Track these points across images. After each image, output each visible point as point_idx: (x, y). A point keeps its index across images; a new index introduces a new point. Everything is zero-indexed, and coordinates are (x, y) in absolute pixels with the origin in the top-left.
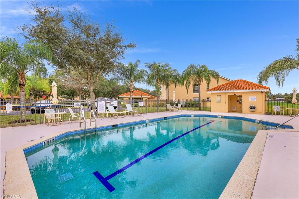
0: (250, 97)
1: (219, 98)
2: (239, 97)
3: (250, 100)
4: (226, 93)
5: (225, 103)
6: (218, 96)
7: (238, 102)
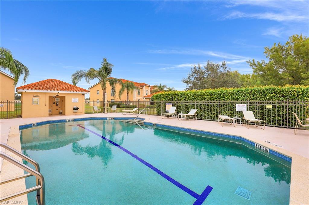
0: (73, 99)
1: (35, 100)
2: (55, 99)
3: (73, 102)
4: (46, 93)
5: (46, 105)
6: (34, 96)
7: (54, 103)
